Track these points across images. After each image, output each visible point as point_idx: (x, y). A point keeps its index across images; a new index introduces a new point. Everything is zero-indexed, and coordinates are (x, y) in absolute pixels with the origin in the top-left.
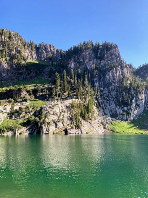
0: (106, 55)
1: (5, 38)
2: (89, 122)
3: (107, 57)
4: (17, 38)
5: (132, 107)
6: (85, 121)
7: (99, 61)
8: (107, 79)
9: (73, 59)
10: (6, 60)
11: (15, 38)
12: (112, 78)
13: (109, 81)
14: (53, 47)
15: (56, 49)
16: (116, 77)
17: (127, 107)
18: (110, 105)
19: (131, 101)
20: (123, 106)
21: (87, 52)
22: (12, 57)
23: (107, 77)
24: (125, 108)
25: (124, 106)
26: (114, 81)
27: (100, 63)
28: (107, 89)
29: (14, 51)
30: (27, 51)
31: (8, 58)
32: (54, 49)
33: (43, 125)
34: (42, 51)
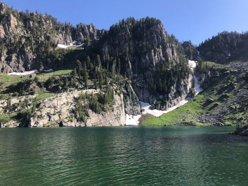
0: (145, 35)
1: (33, 24)
2: (102, 114)
3: (147, 36)
4: (48, 22)
5: (169, 95)
6: (96, 113)
7: (137, 42)
8: (143, 63)
9: (107, 42)
10: (31, 49)
11: (46, 22)
12: (149, 62)
13: (146, 65)
14: (93, 28)
15: (97, 30)
16: (154, 61)
17: (164, 95)
18: (143, 94)
19: (169, 88)
20: (158, 94)
21: (123, 32)
22: (39, 45)
23: (144, 61)
24: (161, 97)
25: (160, 94)
26: (152, 66)
27: (138, 44)
28: (142, 75)
29: (43, 37)
30: (60, 35)
31: (34, 47)
32: (94, 30)
33: (32, 119)
34: (79, 33)
